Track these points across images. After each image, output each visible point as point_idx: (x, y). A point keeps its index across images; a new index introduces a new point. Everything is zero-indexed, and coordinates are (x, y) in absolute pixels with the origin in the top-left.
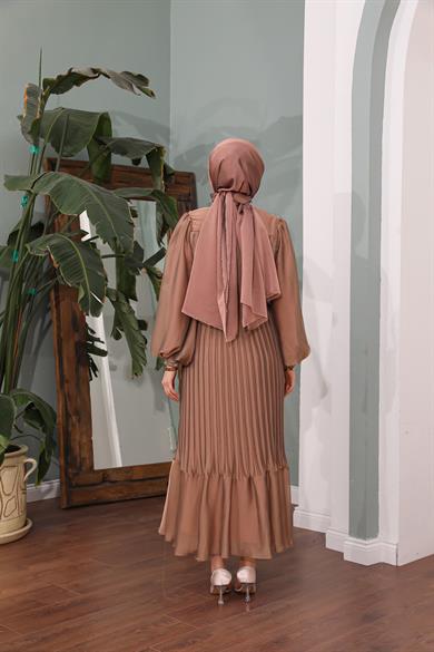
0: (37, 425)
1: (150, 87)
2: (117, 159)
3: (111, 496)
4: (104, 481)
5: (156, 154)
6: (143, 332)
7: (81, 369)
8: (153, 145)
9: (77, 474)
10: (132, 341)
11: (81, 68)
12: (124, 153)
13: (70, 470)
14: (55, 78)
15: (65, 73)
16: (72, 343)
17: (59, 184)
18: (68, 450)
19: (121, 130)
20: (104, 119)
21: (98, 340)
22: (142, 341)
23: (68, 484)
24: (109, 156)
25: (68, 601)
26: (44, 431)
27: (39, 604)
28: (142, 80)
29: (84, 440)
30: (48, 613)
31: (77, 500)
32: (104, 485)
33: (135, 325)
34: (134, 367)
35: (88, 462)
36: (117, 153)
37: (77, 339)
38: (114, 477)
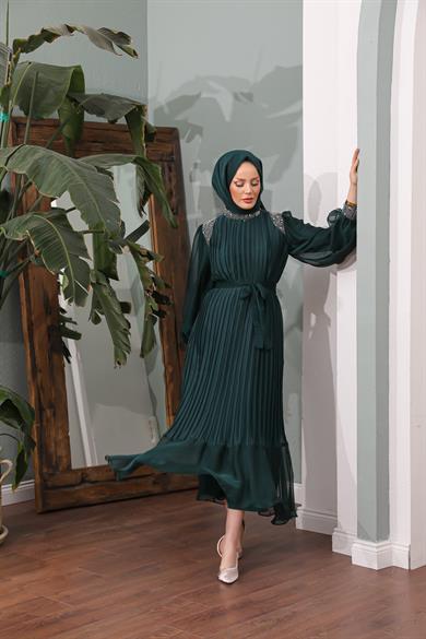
0: (15, 423)
1: (132, 46)
3: (93, 498)
4: (83, 481)
5: (137, 112)
6: (126, 316)
7: (55, 357)
8: (133, 103)
9: (52, 475)
10: (113, 325)
11: (53, 24)
12: (101, 113)
13: (45, 470)
14: (27, 38)
15: (38, 33)
16: (44, 328)
18: (43, 449)
21: (70, 320)
22: (124, 326)
23: (44, 489)
25: (60, 613)
26: (22, 429)
28: (122, 38)
29: (60, 437)
30: (41, 625)
31: (54, 503)
32: (82, 487)
33: (117, 309)
34: (116, 355)
35: (65, 460)
36: (91, 112)
37: (49, 323)
38: (93, 477)
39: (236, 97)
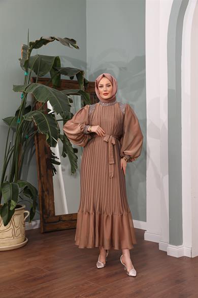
0: (29, 196)
1: (77, 45)
2: (63, 77)
3: (63, 227)
4: (60, 220)
5: (80, 74)
6: (76, 154)
7: (49, 171)
8: (79, 70)
9: (47, 218)
10: (71, 158)
11: (46, 37)
12: (66, 74)
13: (45, 216)
14: (35, 41)
15: (39, 39)
16: (44, 159)
17: (37, 89)
18: (43, 207)
19: (65, 64)
20: (57, 60)
21: (56, 158)
22: (75, 157)
23: (44, 222)
24: (60, 75)
25: (44, 274)
26: (32, 198)
27: (31, 276)
28: (73, 41)
29: (51, 202)
30: (35, 280)
31: (48, 229)
32: (60, 222)
33: (72, 151)
34: (72, 170)
35: (52, 212)
36: (63, 74)
37: (47, 157)
38: (64, 219)
39: (120, 69)
